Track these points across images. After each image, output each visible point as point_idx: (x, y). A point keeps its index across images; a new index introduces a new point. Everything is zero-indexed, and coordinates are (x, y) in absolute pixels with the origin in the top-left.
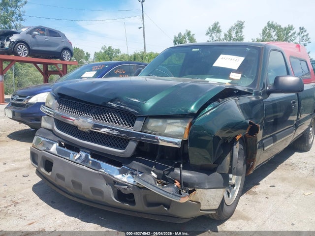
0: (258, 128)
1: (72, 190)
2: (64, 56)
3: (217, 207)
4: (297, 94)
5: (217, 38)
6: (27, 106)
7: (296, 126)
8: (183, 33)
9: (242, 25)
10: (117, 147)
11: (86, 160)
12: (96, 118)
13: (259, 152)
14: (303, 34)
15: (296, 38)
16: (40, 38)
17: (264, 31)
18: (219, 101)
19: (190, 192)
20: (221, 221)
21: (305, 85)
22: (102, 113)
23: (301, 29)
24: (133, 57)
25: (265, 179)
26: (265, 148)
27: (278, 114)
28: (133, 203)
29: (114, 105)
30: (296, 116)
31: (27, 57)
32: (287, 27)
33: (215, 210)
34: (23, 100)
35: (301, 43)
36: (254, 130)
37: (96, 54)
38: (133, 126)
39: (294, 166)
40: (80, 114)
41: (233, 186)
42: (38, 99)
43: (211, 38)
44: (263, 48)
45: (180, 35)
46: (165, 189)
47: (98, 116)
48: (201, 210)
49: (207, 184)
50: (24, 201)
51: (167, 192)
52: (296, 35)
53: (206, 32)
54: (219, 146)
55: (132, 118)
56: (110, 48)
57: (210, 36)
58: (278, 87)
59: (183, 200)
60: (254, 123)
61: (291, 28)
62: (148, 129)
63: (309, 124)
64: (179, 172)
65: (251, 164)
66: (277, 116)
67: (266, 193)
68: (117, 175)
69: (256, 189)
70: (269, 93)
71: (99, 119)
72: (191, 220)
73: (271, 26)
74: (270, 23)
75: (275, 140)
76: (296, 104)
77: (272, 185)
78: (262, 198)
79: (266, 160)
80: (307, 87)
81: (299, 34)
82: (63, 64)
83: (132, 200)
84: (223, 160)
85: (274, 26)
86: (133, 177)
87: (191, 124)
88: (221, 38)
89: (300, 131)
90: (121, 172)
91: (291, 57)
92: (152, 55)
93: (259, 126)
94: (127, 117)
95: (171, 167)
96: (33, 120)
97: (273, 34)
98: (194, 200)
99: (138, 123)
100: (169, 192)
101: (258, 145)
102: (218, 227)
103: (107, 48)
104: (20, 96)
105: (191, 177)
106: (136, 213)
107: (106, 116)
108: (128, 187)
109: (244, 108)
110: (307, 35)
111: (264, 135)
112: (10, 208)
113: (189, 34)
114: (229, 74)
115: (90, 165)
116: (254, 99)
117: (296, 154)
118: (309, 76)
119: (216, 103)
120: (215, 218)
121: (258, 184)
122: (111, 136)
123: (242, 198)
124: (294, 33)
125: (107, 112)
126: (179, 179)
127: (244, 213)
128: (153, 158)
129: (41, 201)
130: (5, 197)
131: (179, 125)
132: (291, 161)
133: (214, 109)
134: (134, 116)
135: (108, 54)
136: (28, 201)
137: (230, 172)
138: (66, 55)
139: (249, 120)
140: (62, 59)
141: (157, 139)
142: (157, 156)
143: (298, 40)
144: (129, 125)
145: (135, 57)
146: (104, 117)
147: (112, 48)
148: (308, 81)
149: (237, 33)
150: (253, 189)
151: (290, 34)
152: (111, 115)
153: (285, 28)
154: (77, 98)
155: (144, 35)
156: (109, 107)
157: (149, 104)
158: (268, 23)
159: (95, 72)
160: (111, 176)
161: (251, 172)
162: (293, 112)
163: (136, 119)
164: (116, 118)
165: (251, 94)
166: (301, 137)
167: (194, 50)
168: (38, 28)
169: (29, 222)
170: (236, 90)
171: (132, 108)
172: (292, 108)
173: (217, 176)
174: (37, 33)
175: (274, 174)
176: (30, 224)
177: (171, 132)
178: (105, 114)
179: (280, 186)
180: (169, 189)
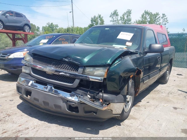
0: (141, 71)
1: (43, 106)
2: (25, 29)
3: (120, 113)
4: (161, 54)
5: (116, 19)
6: (8, 60)
7: (160, 70)
8: (97, 16)
9: (130, 12)
10: (69, 83)
11: (51, 90)
12: (56, 67)
13: (141, 84)
14: (164, 18)
15: (160, 20)
16: (10, 18)
17: (143, 16)
18: (122, 58)
19: (108, 105)
20: (123, 120)
21: (164, 48)
22: (60, 64)
23: (163, 15)
24: (67, 30)
25: (144, 99)
26: (145, 82)
27: (151, 64)
28: (78, 111)
29: (67, 60)
30: (160, 65)
31: (2, 29)
32: (156, 13)
33: (120, 114)
34: (5, 56)
35: (163, 23)
36: (139, 73)
37: (43, 27)
38: (77, 71)
39: (159, 92)
40: (47, 65)
41: (128, 102)
42: (15, 56)
43: (113, 19)
44: (143, 28)
45: (95, 17)
46: (95, 103)
47: (57, 66)
48: (113, 114)
49: (116, 101)
50: (13, 114)
51: (96, 105)
52: (160, 18)
53: (110, 16)
54: (121, 81)
55: (77, 67)
56: (52, 24)
57: (112, 18)
58: (151, 50)
59: (104, 109)
60: (139, 69)
61: (157, 14)
62: (85, 73)
63: (167, 69)
64: (102, 95)
65: (137, 91)
66: (150, 65)
67: (144, 106)
68: (68, 97)
69: (140, 104)
70: (146, 53)
71: (58, 67)
72: (107, 120)
73: (147, 13)
74: (146, 11)
75: (149, 78)
76: (160, 58)
77: (148, 101)
78: (142, 109)
79: (145, 89)
80: (166, 49)
81: (162, 18)
82: (25, 34)
83: (77, 110)
84: (124, 88)
85: (148, 13)
86: (78, 98)
87: (108, 70)
88: (119, 19)
89: (162, 73)
90: (71, 96)
91: (157, 33)
92: (78, 29)
93: (142, 70)
94: (74, 67)
95: (97, 92)
96: (12, 68)
97: (148, 17)
98: (109, 109)
99: (80, 70)
100: (97, 105)
101: (141, 80)
102: (121, 123)
103: (50, 24)
104: (3, 54)
105: (108, 97)
106: (79, 117)
107: (62, 66)
108: (75, 103)
109: (134, 61)
110: (166, 19)
111: (144, 75)
112: (6, 118)
113: (100, 16)
114: (126, 43)
115: (53, 92)
116: (139, 56)
117: (160, 85)
118: (167, 43)
119: (120, 59)
120: (120, 119)
121: (140, 101)
122: (65, 77)
123: (133, 108)
124: (159, 17)
125: (63, 63)
126: (102, 98)
127: (133, 116)
128: (88, 88)
129: (23, 114)
130: (2, 112)
131: (102, 70)
132: (157, 89)
133: (119, 62)
134: (78, 66)
135: (51, 27)
136: (16, 114)
137: (127, 94)
138: (27, 28)
139: (136, 68)
140: (24, 31)
141: (89, 78)
142: (90, 87)
143: (161, 21)
144: (75, 70)
145: (68, 30)
146: (61, 67)
147: (53, 24)
148: (166, 46)
149: (127, 16)
150: (138, 104)
151: (157, 18)
152: (65, 65)
153: (155, 14)
154: (45, 56)
155: (73, 17)
156: (63, 61)
157: (86, 60)
158: (145, 11)
159: (48, 40)
160: (66, 98)
161: (137, 95)
162: (159, 62)
163: (79, 68)
164: (68, 67)
165: (138, 54)
166: (162, 76)
167: (106, 29)
168: (8, 12)
169: (19, 125)
170: (129, 52)
171: (77, 62)
172: (158, 60)
173: (120, 96)
174: (8, 15)
175: (149, 96)
176: (20, 126)
177: (98, 74)
178: (61, 65)
179: (152, 102)
180: (97, 103)
